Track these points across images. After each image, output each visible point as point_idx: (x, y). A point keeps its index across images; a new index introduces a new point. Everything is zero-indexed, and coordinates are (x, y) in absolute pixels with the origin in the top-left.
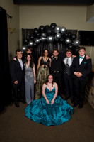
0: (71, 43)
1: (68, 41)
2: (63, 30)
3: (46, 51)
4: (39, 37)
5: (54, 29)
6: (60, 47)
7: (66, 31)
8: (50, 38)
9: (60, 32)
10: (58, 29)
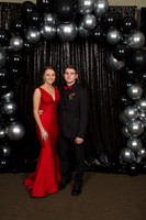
9: (93, 12)
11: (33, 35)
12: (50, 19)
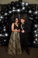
0: (32, 13)
1: (30, 12)
2: (27, 4)
3: (17, 19)
4: (11, 10)
5: (21, 3)
6: (25, 16)
7: (29, 5)
8: (19, 10)
9: (25, 6)
10: (23, 4)
11: (10, 12)
12: (14, 8)
